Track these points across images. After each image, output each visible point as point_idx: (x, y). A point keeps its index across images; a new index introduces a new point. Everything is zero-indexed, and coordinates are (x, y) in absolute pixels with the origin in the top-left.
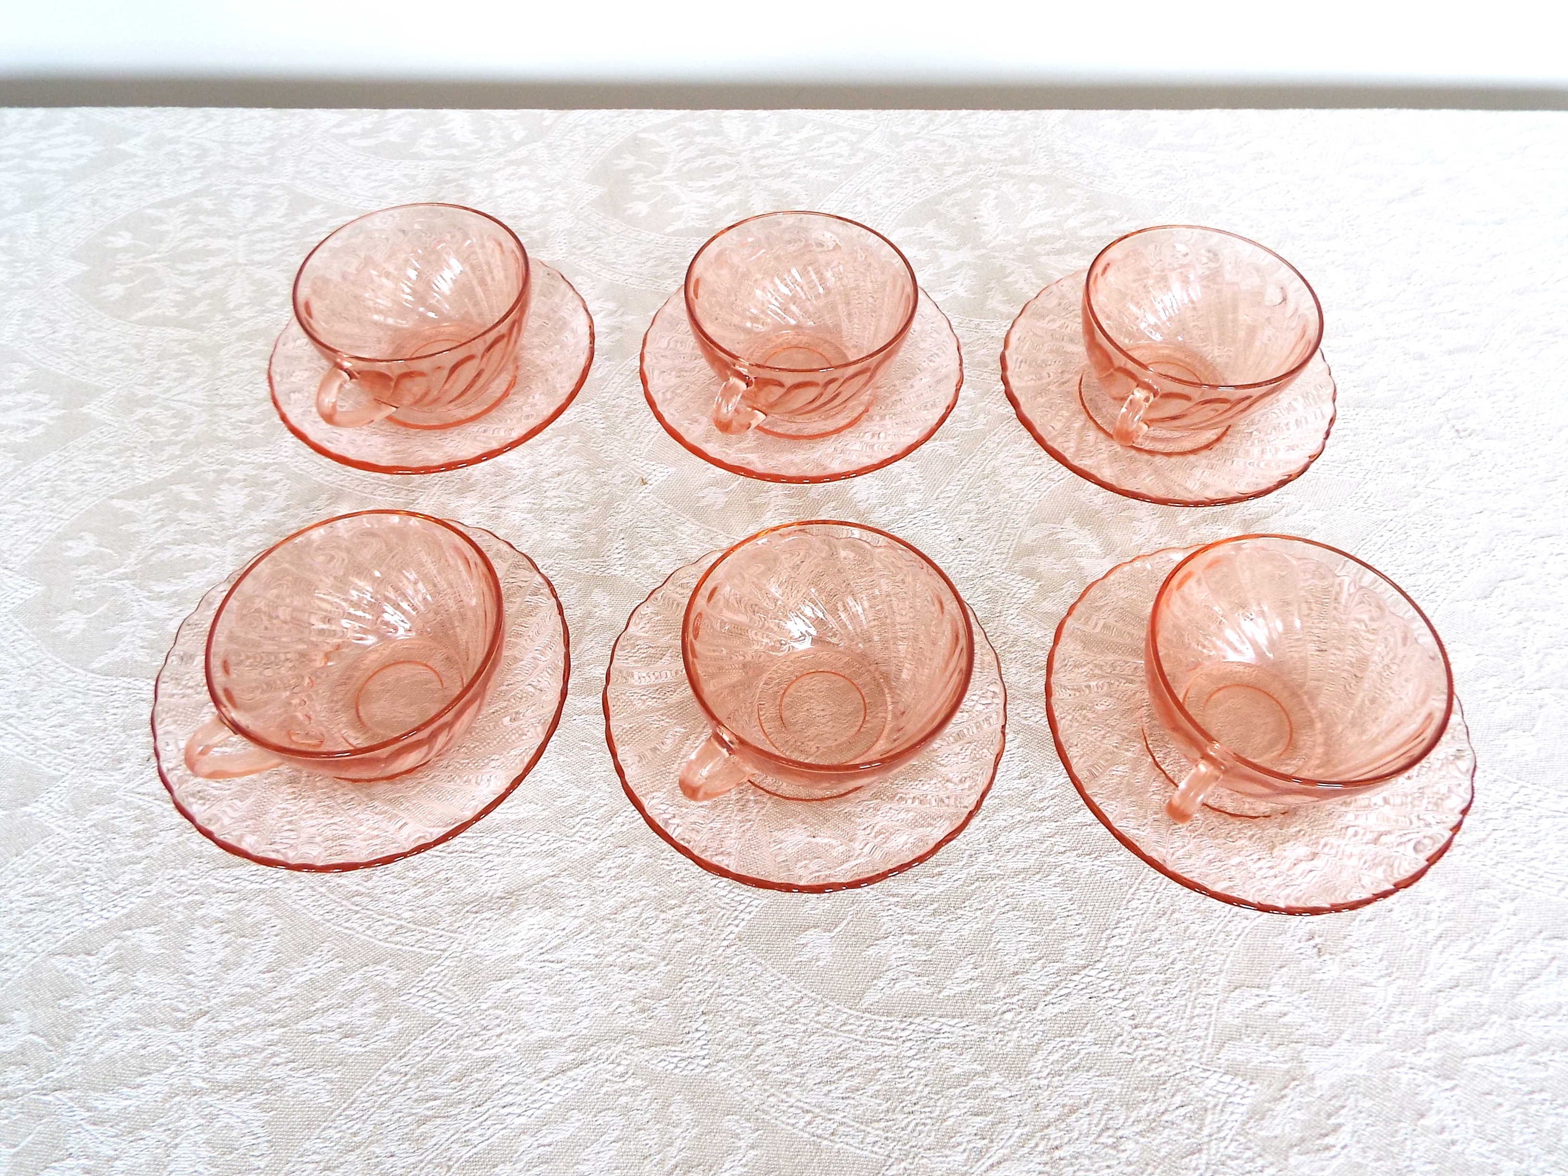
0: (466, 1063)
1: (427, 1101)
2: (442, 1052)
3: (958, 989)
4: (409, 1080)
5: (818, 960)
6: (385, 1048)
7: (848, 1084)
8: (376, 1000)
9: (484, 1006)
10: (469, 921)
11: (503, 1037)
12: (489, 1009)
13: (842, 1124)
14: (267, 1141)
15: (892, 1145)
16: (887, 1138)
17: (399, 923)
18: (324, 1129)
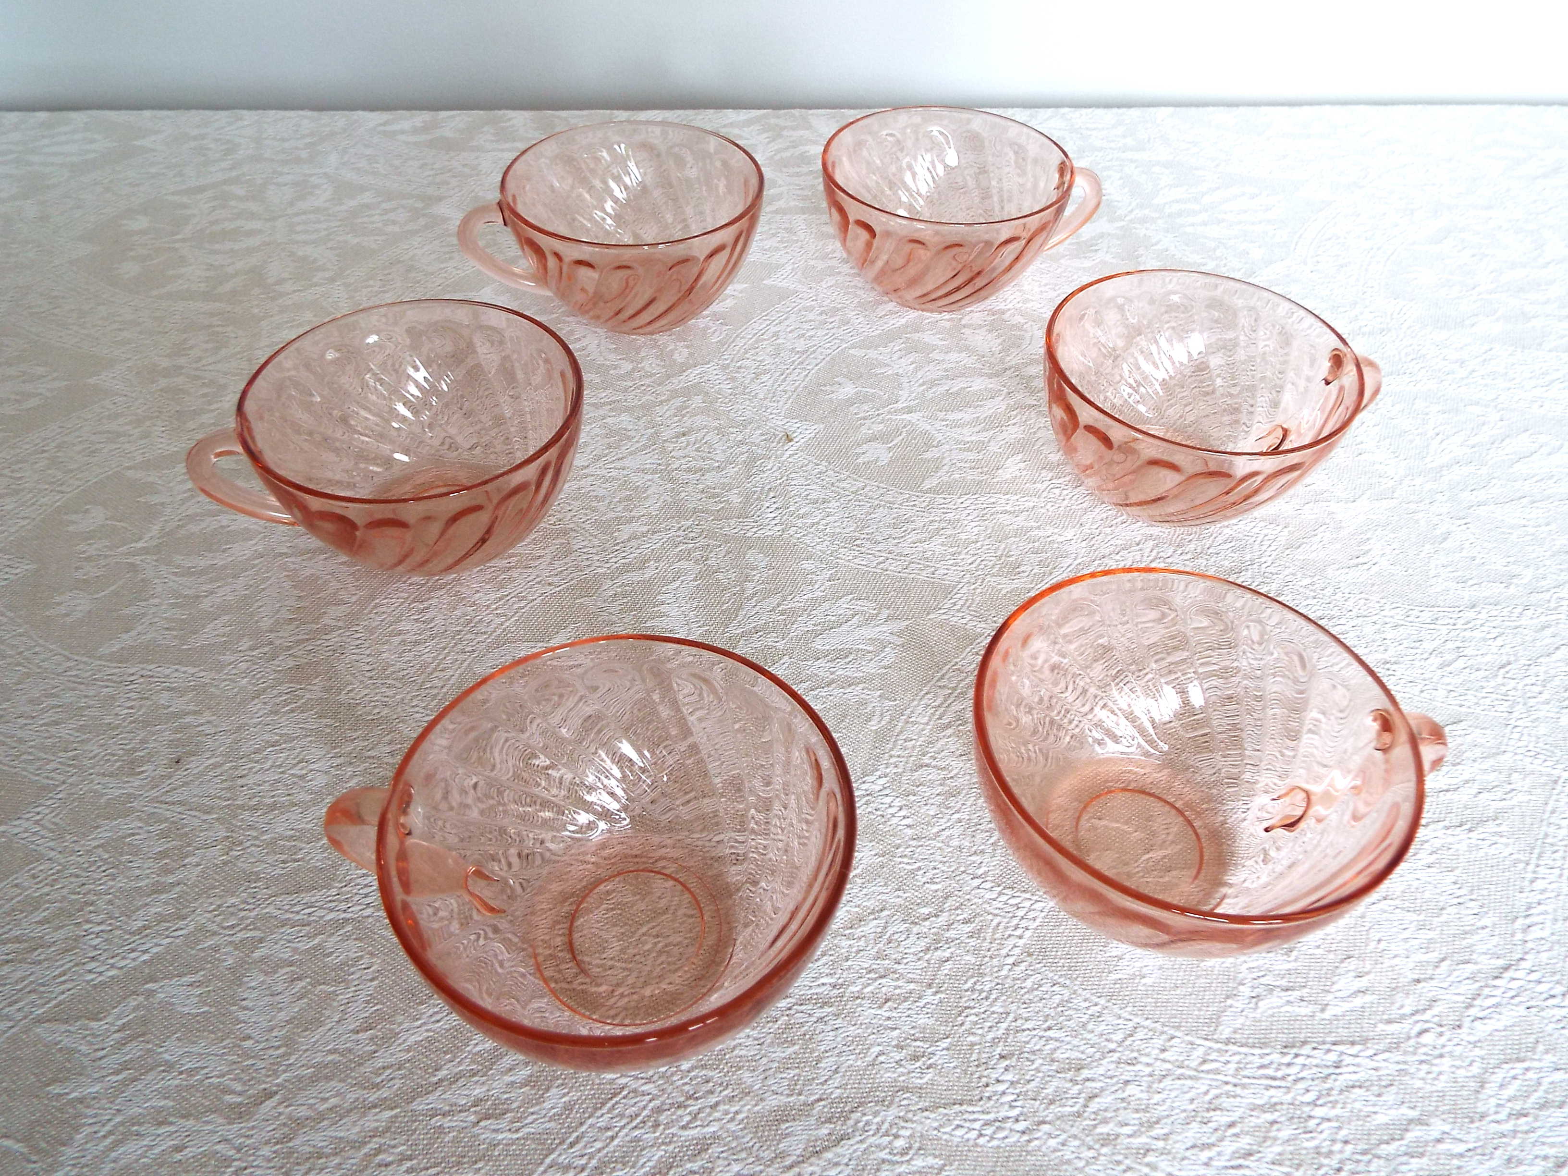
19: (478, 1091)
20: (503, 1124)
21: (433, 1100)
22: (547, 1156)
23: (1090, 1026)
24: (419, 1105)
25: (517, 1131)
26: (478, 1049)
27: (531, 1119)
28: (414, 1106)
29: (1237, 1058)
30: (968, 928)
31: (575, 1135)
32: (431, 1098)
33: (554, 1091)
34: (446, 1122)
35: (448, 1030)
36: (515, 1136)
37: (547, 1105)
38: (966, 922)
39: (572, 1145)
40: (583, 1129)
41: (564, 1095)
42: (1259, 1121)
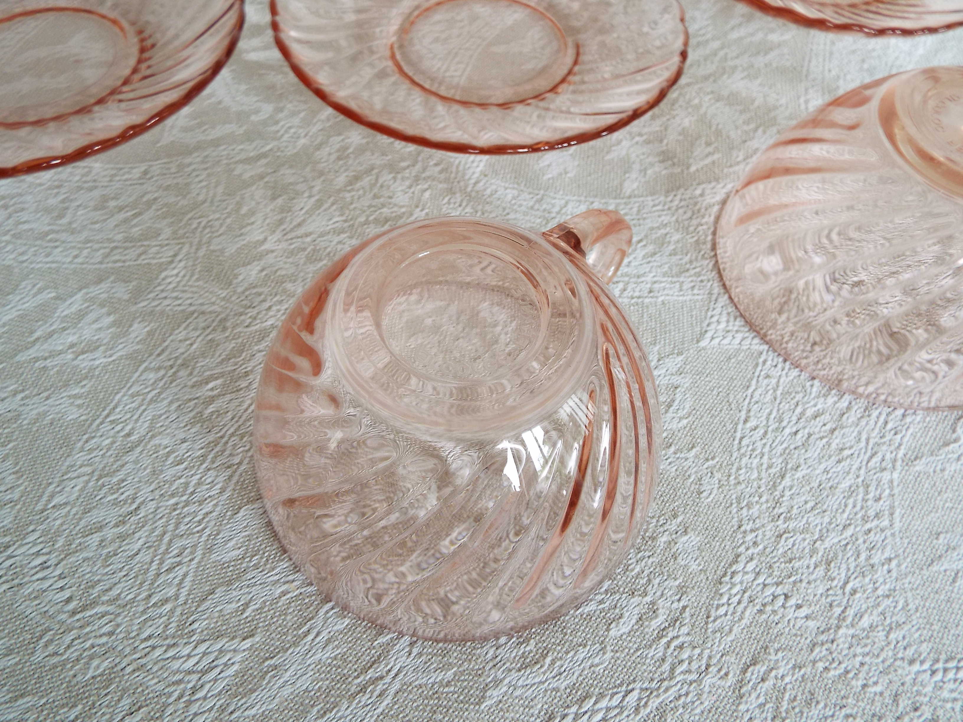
0: (240, 340)
1: (207, 383)
2: (210, 337)
3: (702, 164)
4: (178, 371)
5: (566, 173)
6: (135, 351)
7: (643, 253)
8: (109, 314)
9: (240, 290)
10: (194, 226)
11: (274, 308)
12: (246, 289)
13: (655, 282)
14: (14, 473)
15: (710, 284)
16: (702, 281)
17: (113, 245)
18: (87, 442)
19: (72, 339)
20: (97, 354)
21: (32, 352)
22: (139, 366)
23: (536, 207)
24: (21, 357)
25: (111, 356)
26: (65, 313)
27: (121, 346)
28: (18, 358)
29: (637, 205)
30: (438, 168)
31: (160, 349)
32: (31, 351)
33: (136, 326)
34: (48, 363)
35: (35, 307)
36: (111, 359)
37: (133, 335)
38: (436, 165)
39: (159, 355)
40: (166, 344)
41: (145, 327)
42: (658, 235)
